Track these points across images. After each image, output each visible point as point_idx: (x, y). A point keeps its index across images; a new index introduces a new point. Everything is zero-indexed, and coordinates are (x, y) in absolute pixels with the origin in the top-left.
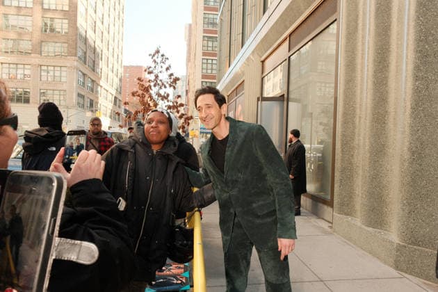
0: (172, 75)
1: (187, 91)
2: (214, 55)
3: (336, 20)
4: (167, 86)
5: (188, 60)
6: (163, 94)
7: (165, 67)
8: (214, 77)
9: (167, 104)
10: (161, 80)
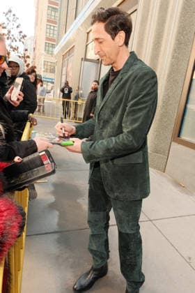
0: (21, 32)
1: (34, 49)
2: (55, 23)
3: (136, 10)
4: (18, 40)
5: (36, 24)
6: (14, 46)
7: (16, 25)
8: (54, 41)
9: (17, 54)
10: (13, 35)
